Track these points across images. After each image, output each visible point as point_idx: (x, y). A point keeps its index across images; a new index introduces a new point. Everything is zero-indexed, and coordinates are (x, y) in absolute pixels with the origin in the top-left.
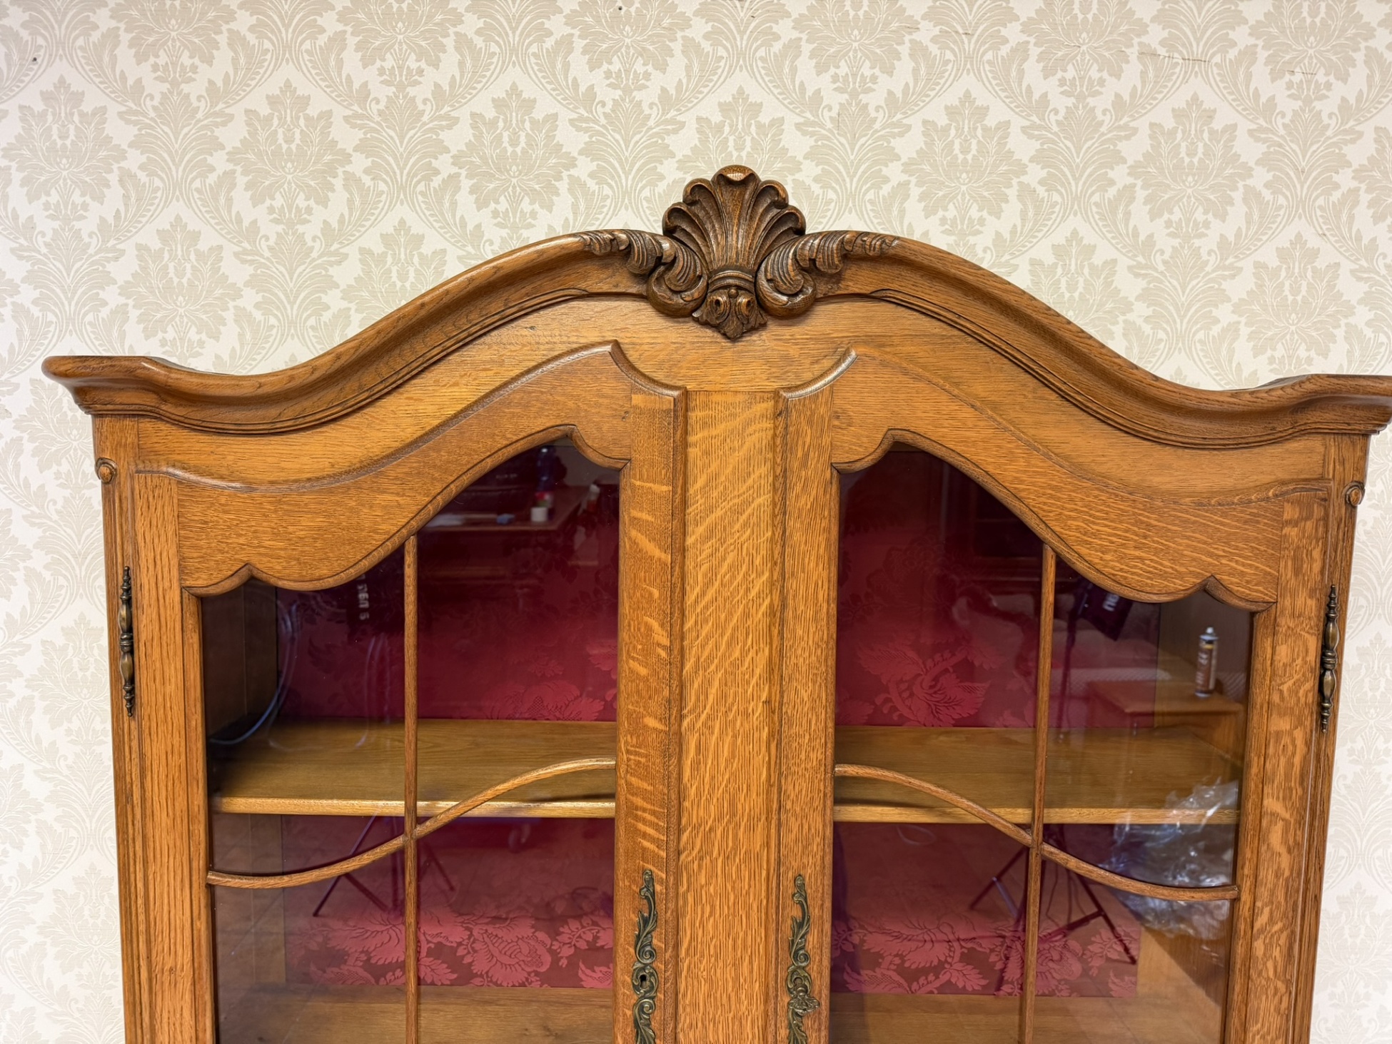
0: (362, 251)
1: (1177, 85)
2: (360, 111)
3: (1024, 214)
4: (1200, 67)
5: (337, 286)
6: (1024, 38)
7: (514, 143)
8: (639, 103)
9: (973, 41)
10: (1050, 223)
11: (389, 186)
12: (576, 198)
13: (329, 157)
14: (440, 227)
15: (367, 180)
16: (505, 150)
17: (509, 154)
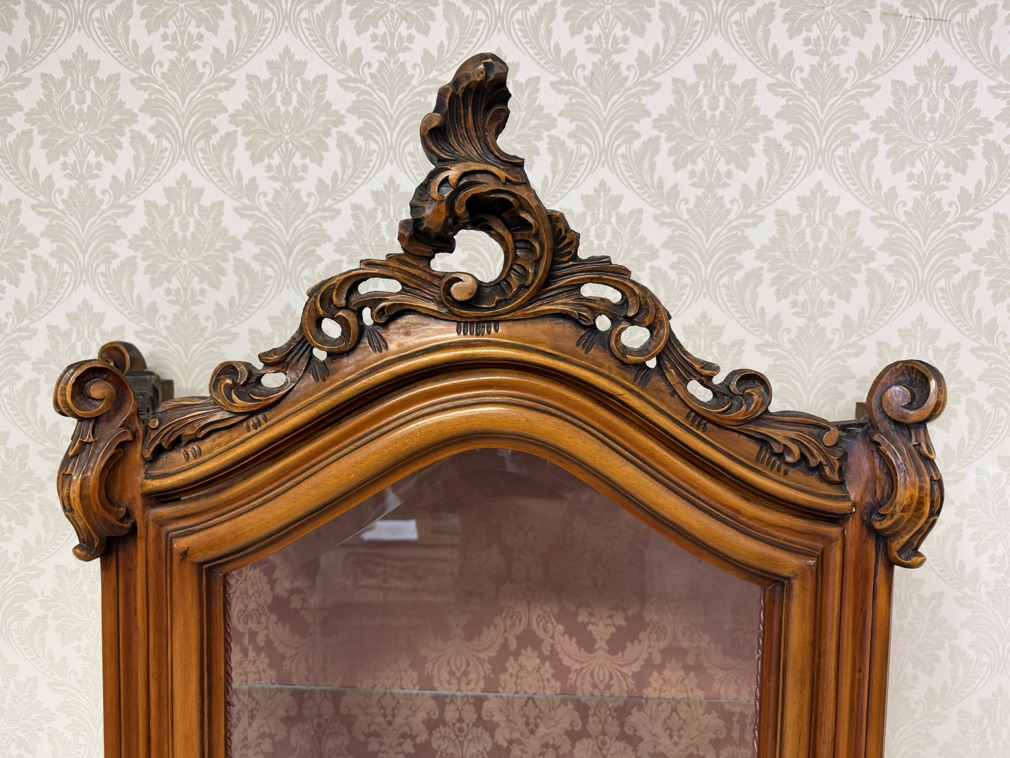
0: (148, 204)
1: (919, 44)
2: (145, 74)
3: (769, 168)
4: (941, 27)
5: (125, 236)
7: (287, 101)
8: (403, 65)
10: (795, 176)
11: (171, 144)
12: (344, 153)
13: (117, 117)
14: (219, 181)
15: (152, 138)
16: (278, 109)
17: (282, 112)
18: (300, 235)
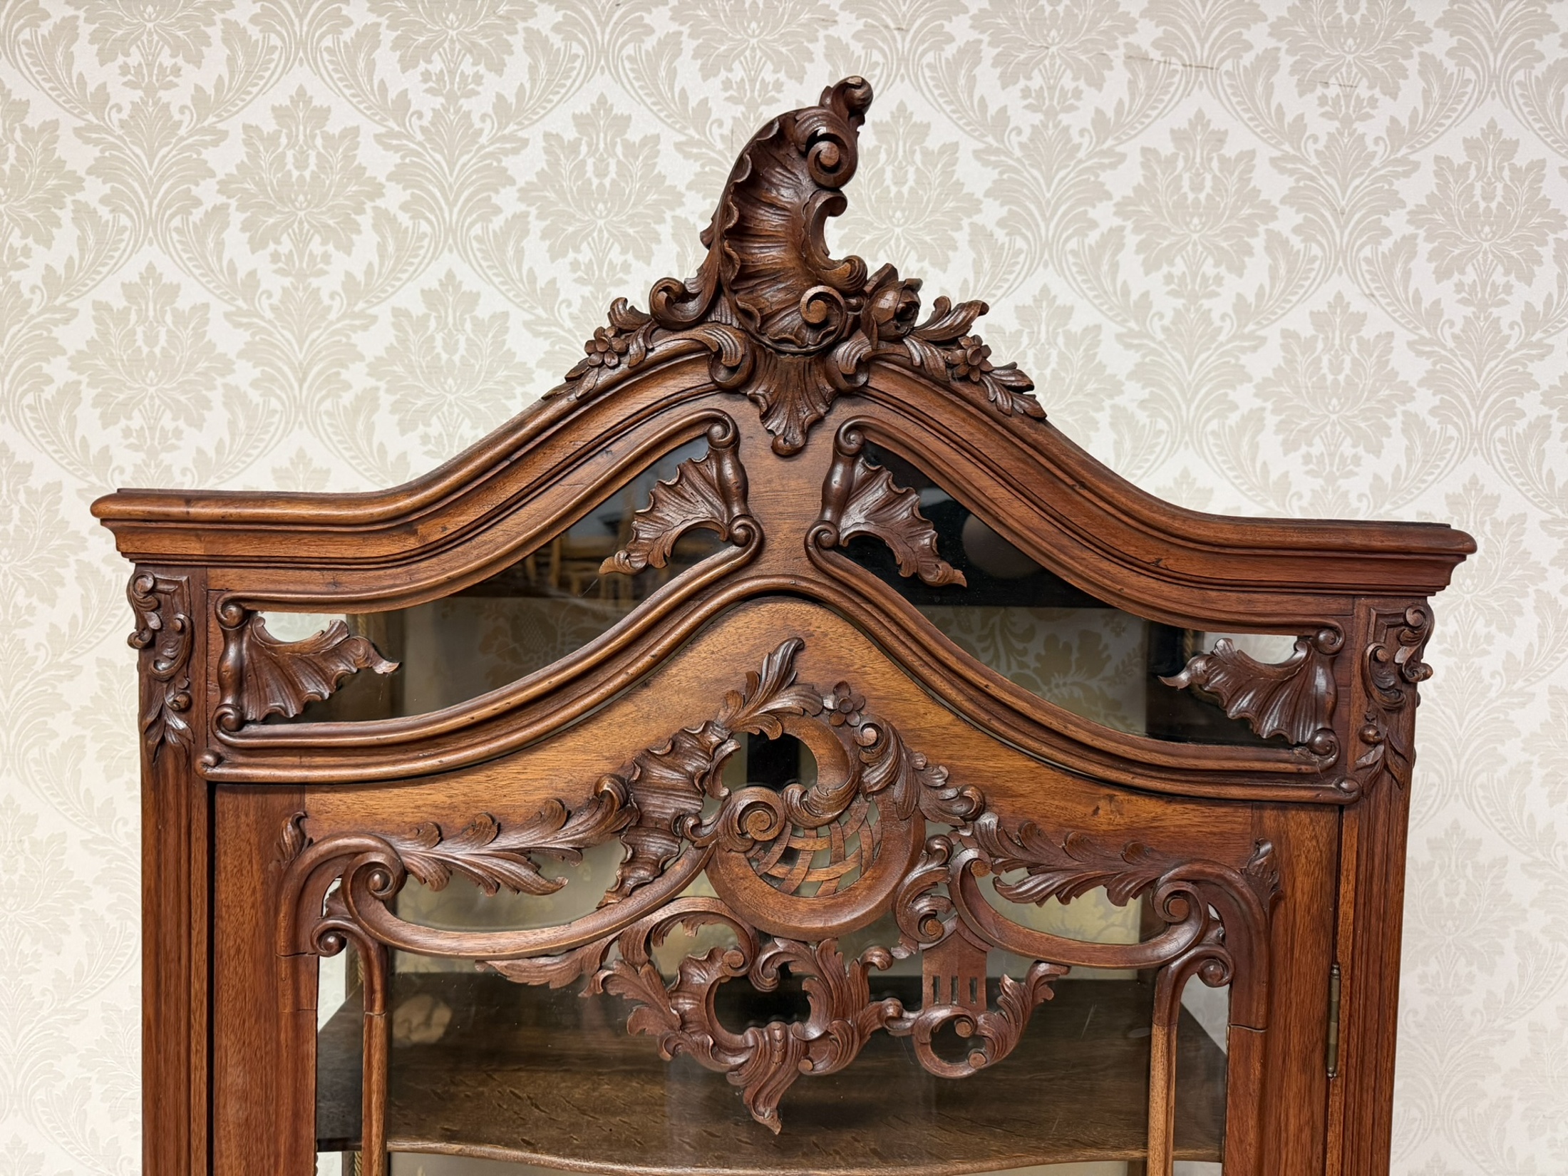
0: (98, 306)
1: (1176, 99)
2: (95, 121)
3: (977, 265)
4: (1205, 76)
5: (64, 352)
6: (975, 35)
7: (301, 164)
8: (468, 115)
9: (909, 38)
11: (133, 221)
12: (383, 237)
13: (55, 182)
14: (202, 275)
15: (104, 213)
16: (289, 173)
17: (294, 179)
18: (319, 352)
